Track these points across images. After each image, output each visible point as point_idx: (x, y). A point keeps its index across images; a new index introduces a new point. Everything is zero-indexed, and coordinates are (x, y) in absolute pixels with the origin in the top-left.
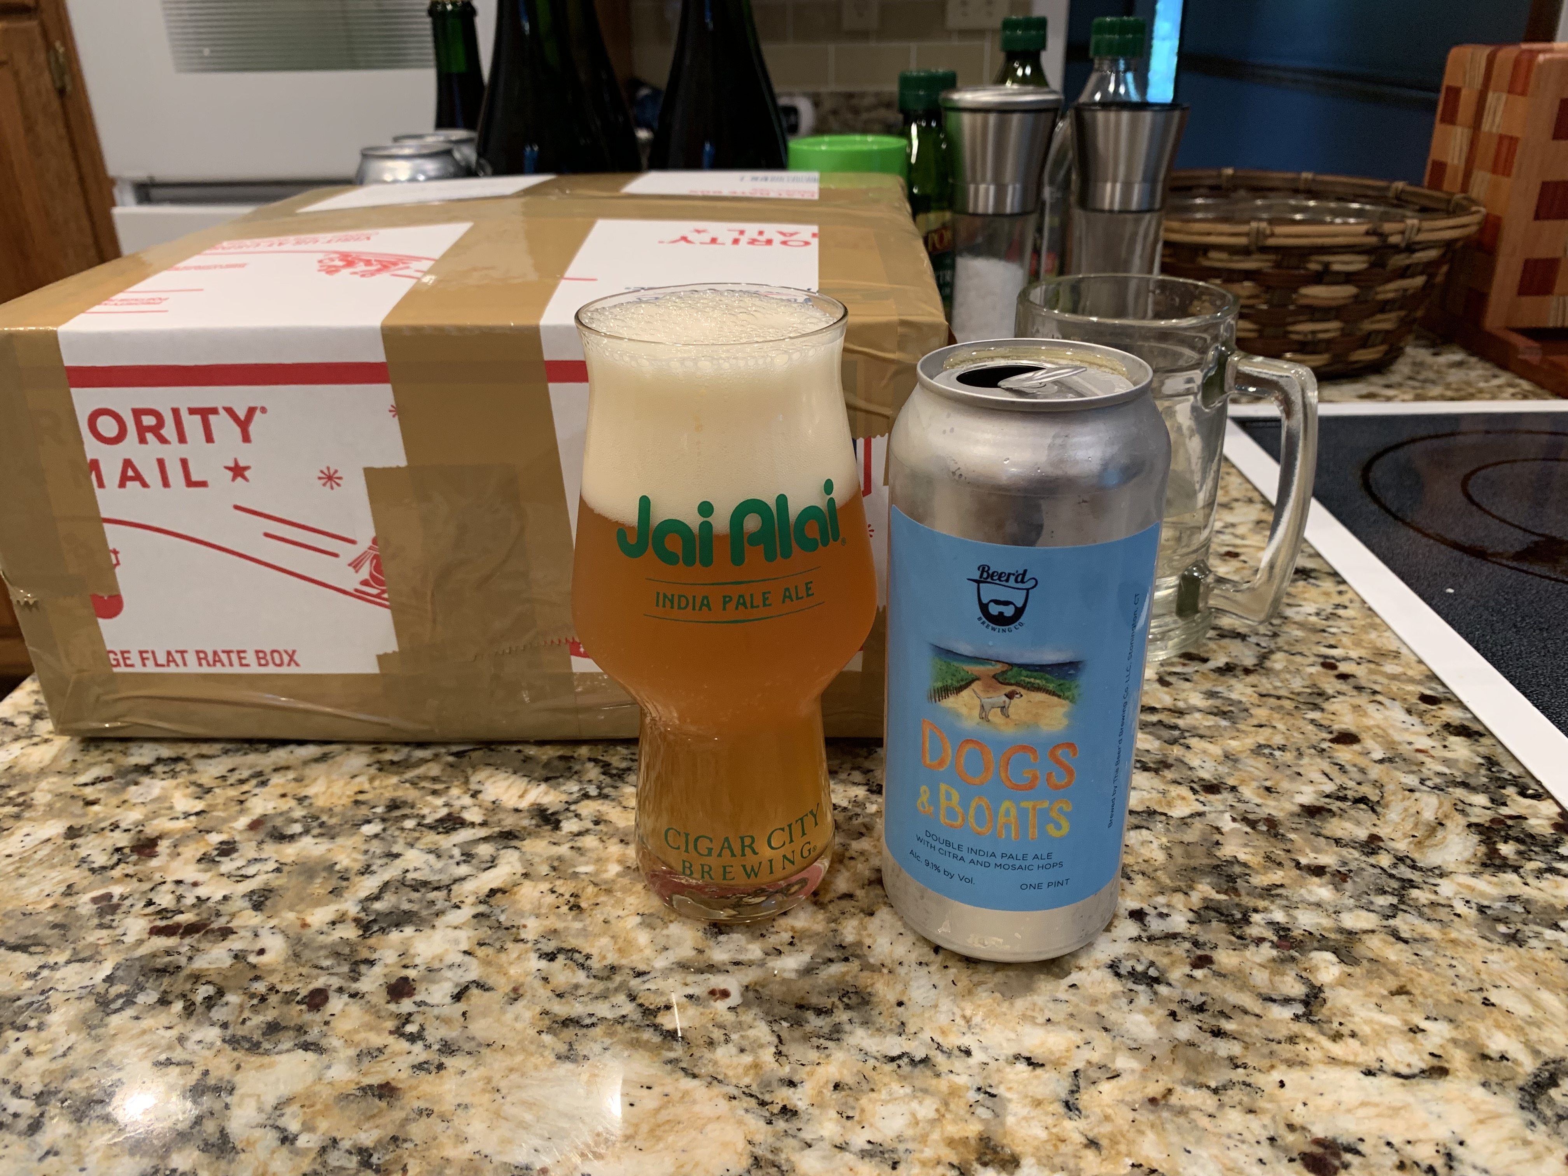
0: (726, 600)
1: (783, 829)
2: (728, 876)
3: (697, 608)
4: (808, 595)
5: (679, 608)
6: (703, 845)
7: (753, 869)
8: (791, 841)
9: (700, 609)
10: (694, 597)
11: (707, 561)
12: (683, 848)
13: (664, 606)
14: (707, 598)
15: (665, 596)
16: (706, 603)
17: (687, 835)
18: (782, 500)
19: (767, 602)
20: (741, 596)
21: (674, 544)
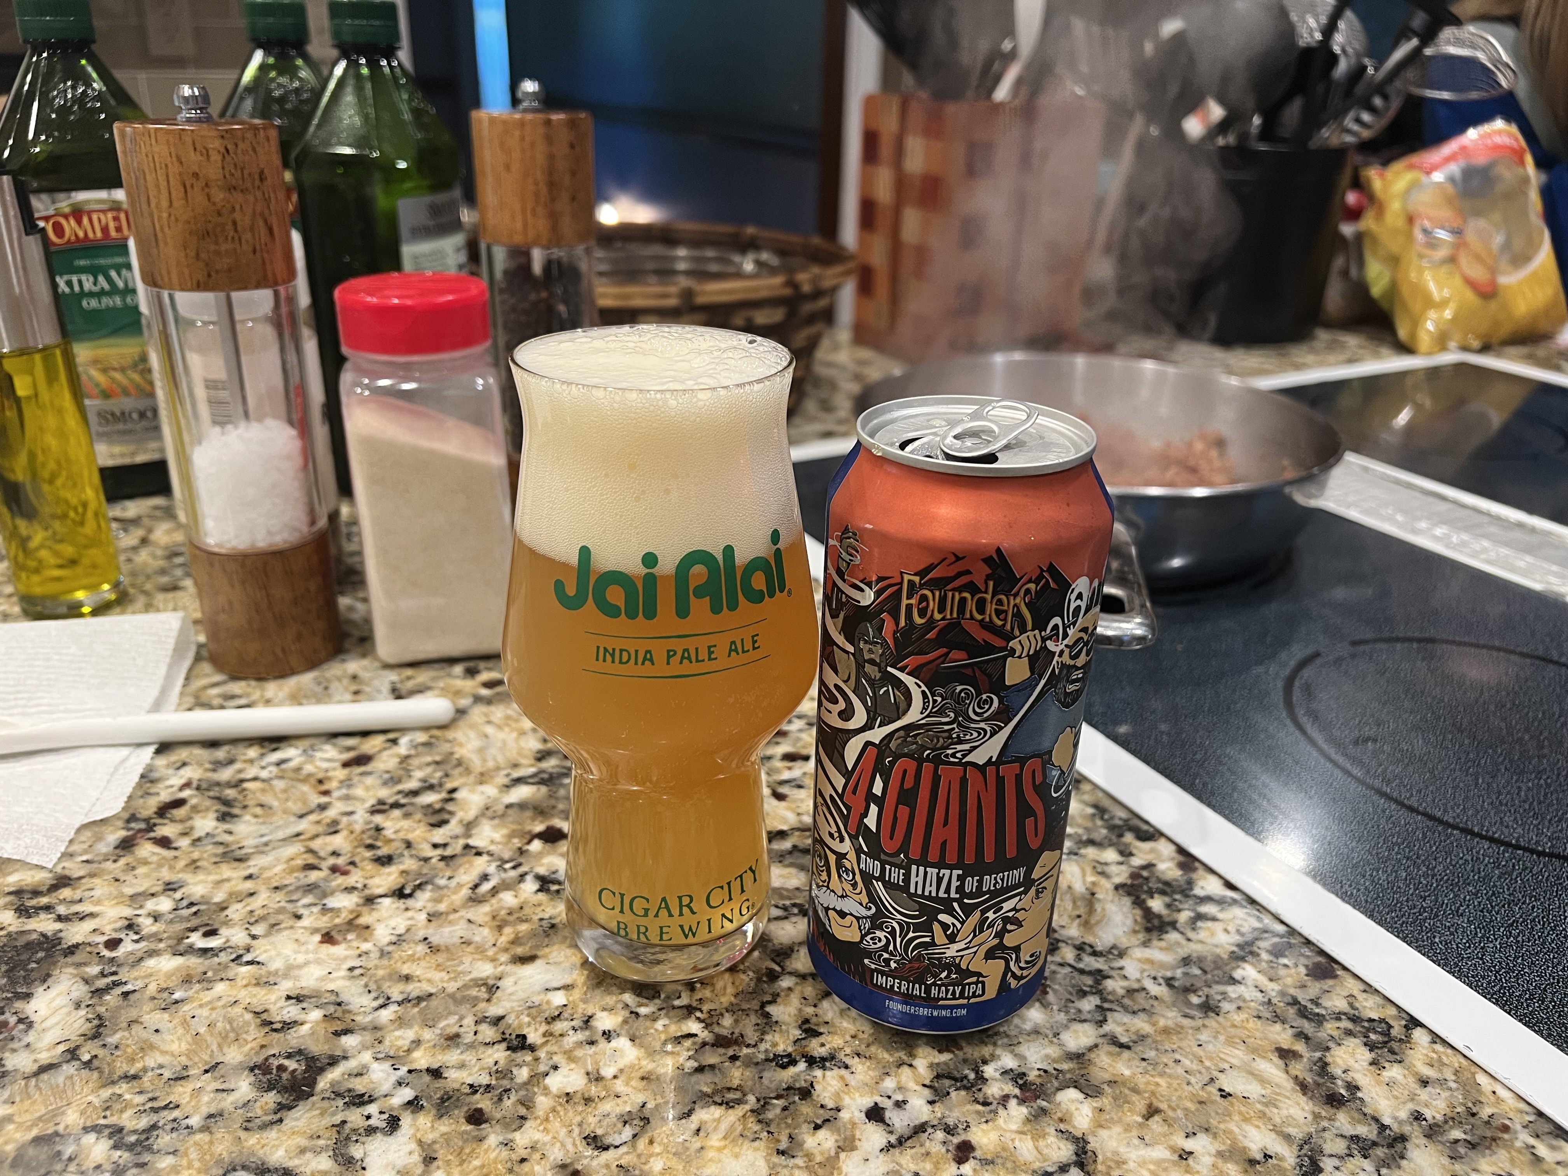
0: (671, 654)
1: (722, 887)
2: (665, 937)
3: (640, 660)
4: (754, 648)
5: (621, 662)
6: (639, 905)
7: (690, 929)
8: (730, 899)
9: (643, 664)
10: (637, 651)
11: (651, 613)
12: (618, 909)
13: (604, 661)
14: (649, 652)
15: (606, 650)
16: (649, 658)
17: (622, 895)
18: (729, 551)
19: (713, 656)
20: (686, 650)
21: (616, 596)
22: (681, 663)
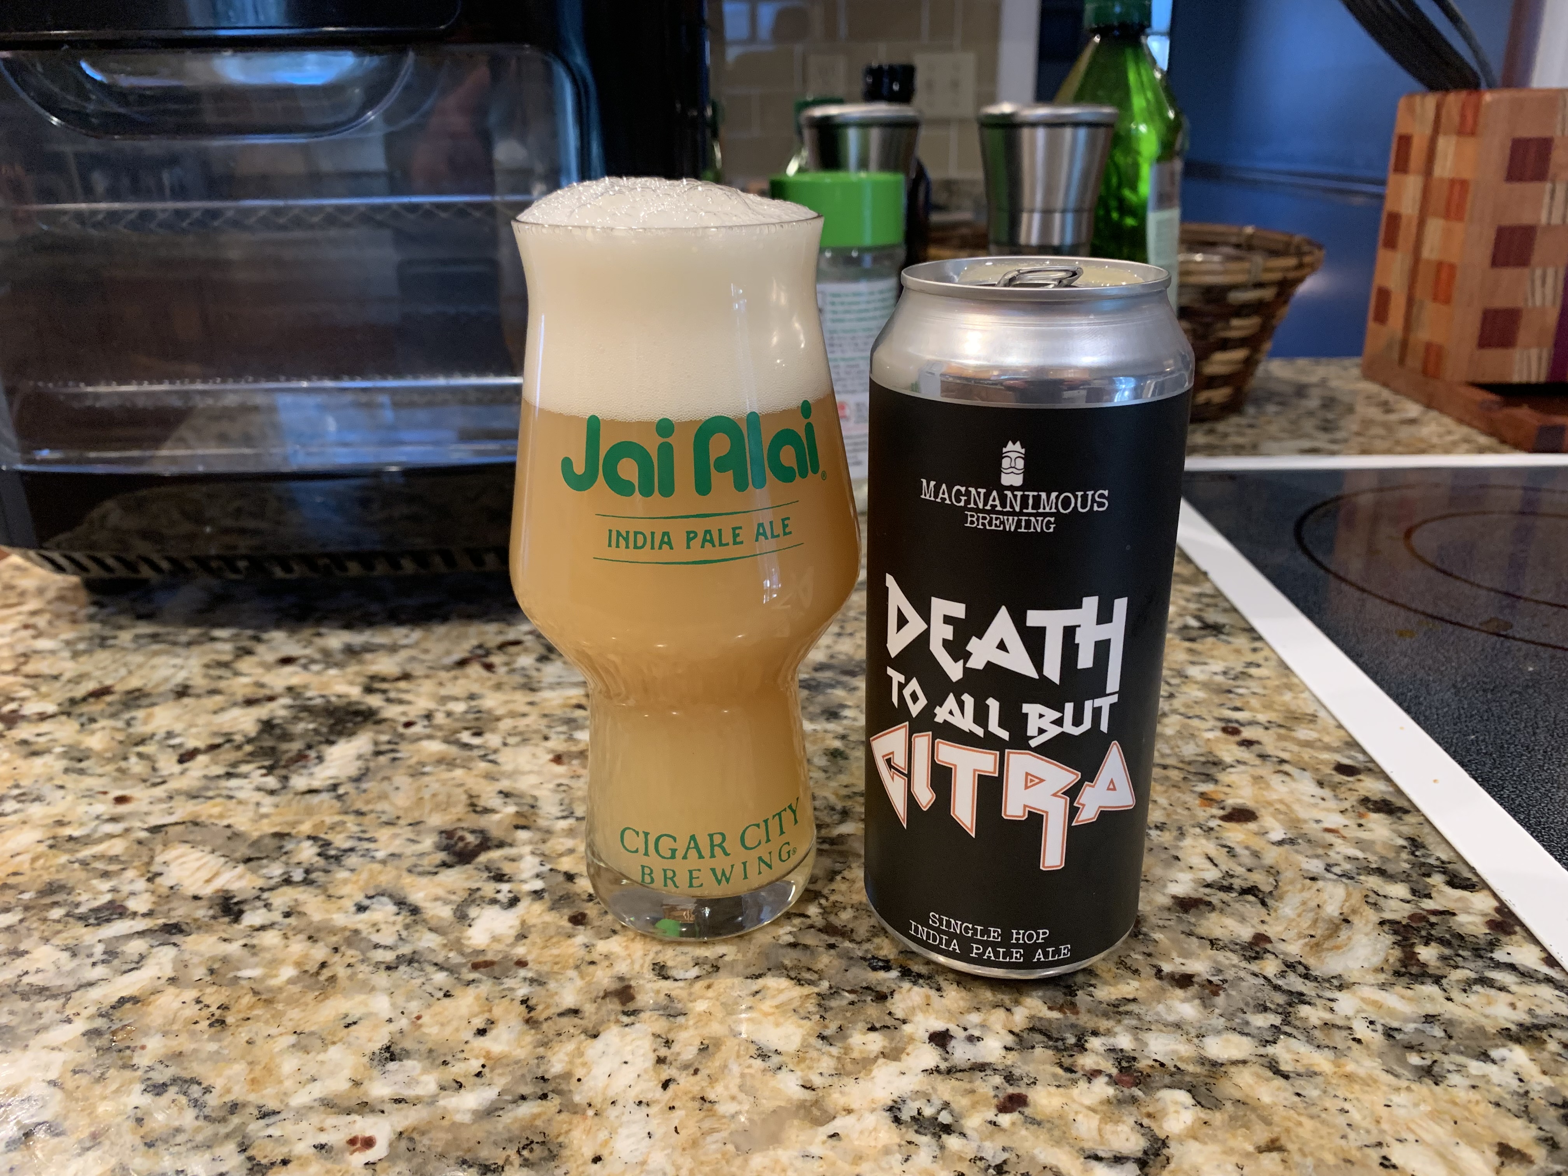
0: (691, 536)
1: (758, 826)
2: (695, 882)
3: (657, 544)
4: (785, 534)
5: (636, 547)
6: (665, 845)
7: (723, 873)
8: (768, 840)
9: (660, 548)
10: (653, 534)
11: (667, 489)
12: (642, 850)
13: (618, 546)
14: (667, 533)
15: (619, 534)
16: (666, 540)
17: (646, 834)
18: (753, 419)
19: (738, 540)
20: (707, 532)
21: (628, 470)
22: (703, 547)
